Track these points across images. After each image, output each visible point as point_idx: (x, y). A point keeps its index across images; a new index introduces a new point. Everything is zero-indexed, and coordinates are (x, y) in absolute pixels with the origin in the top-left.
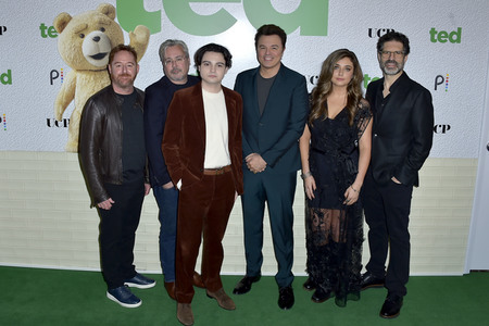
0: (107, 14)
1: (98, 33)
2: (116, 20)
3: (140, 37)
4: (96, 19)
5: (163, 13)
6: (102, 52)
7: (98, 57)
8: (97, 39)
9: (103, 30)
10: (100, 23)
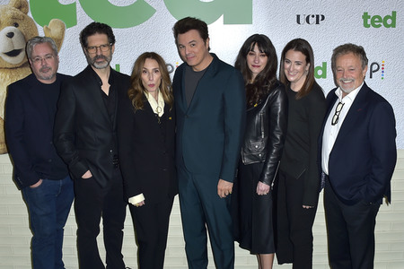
0: (20, 8)
1: (11, 29)
2: (30, 14)
3: (55, 32)
4: (9, 13)
5: (78, 6)
6: (16, 48)
7: (13, 53)
8: (10, 35)
9: (16, 25)
10: (13, 18)
